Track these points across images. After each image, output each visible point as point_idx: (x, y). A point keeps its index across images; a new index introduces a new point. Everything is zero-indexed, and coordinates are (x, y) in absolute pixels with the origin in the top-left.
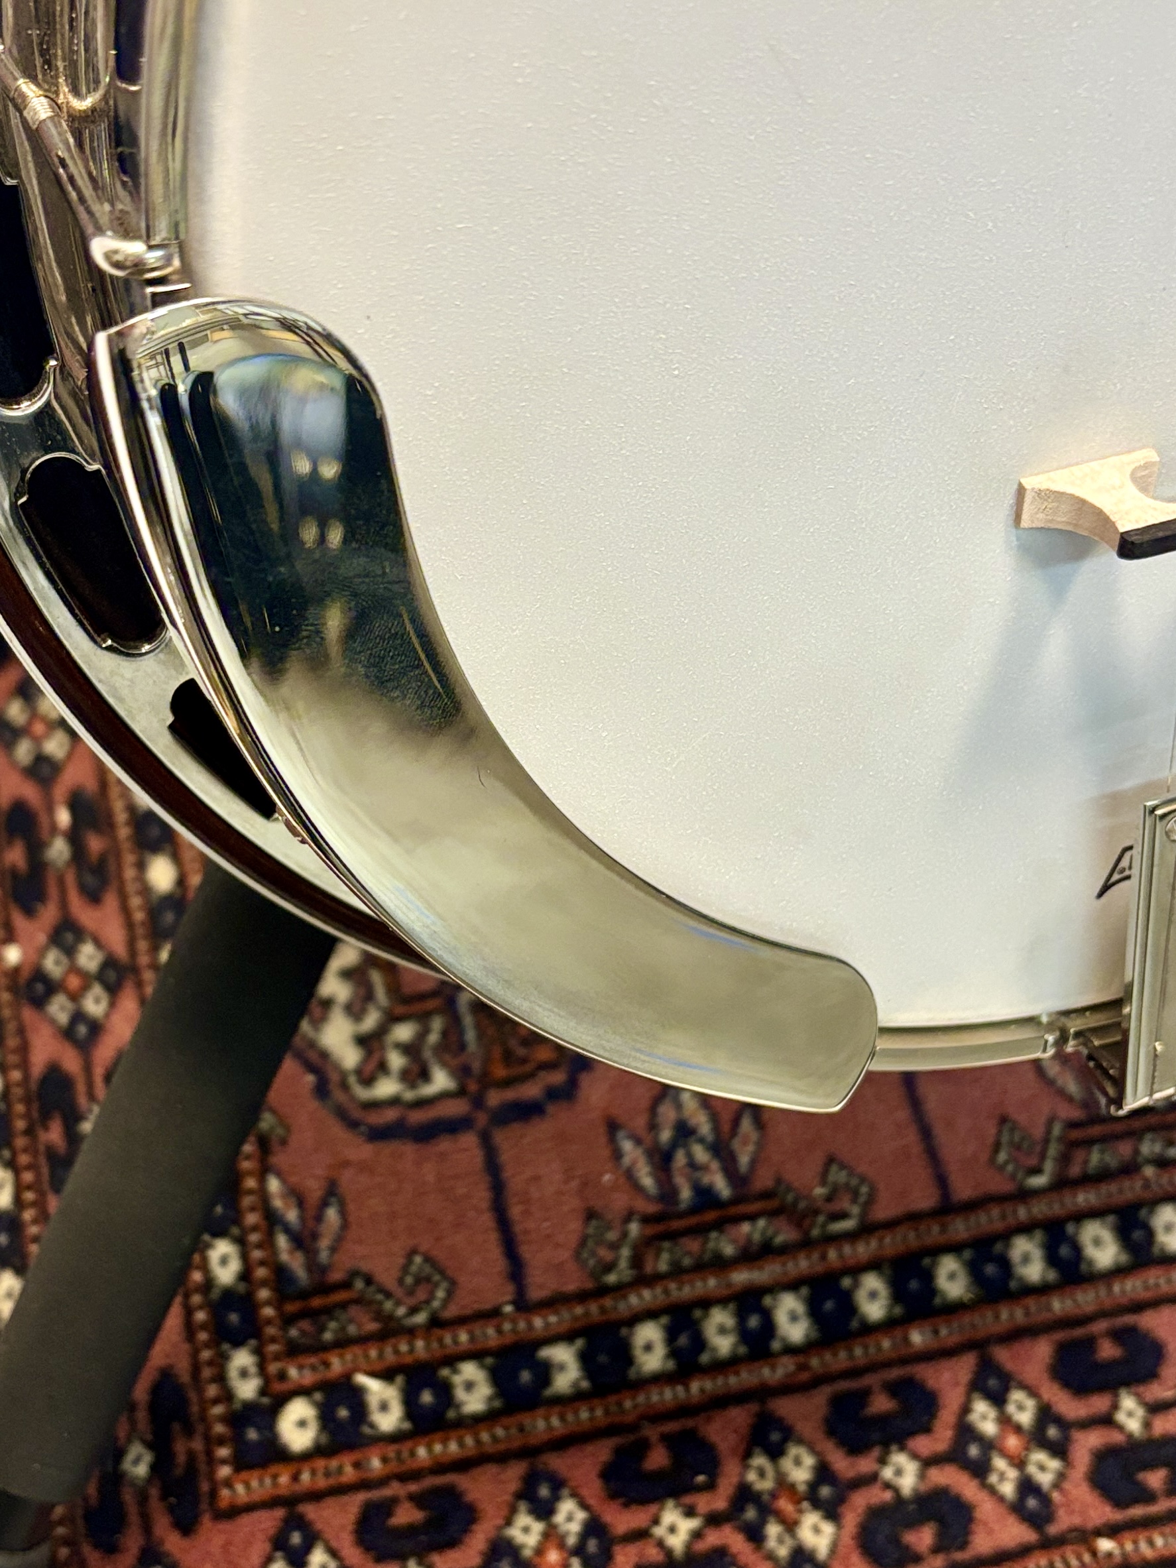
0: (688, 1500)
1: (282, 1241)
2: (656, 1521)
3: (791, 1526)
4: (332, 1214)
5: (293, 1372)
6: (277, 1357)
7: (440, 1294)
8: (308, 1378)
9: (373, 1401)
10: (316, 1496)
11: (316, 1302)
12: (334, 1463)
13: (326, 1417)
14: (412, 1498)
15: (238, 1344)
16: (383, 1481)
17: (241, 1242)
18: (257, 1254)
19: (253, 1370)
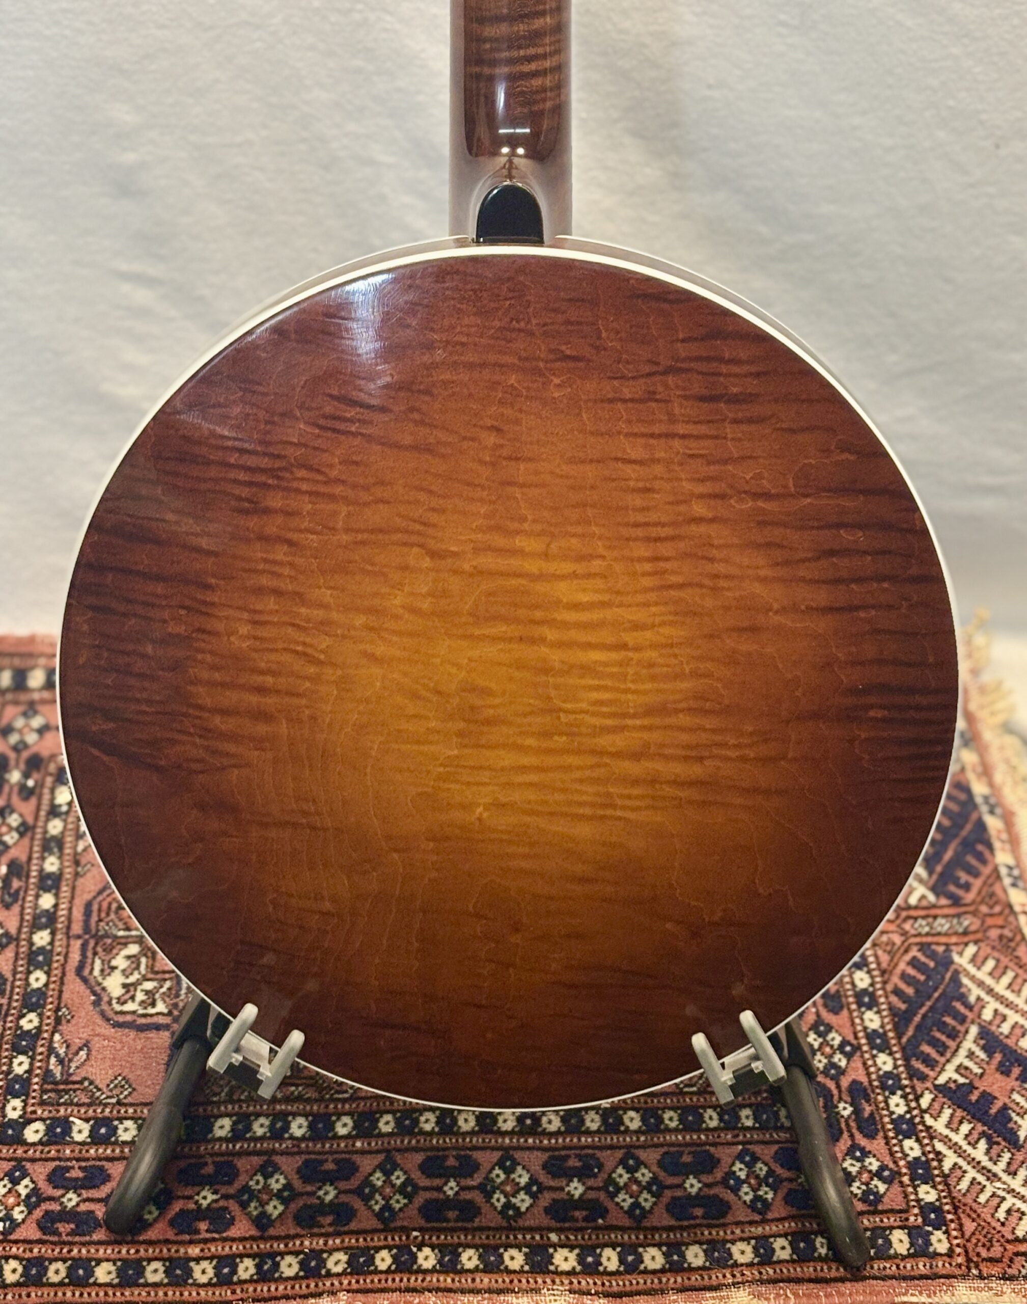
0: (216, 1187)
1: (53, 1060)
2: (198, 1194)
3: (263, 1204)
4: (83, 1054)
5: (39, 1112)
6: (33, 1105)
7: (126, 1093)
8: (46, 1114)
9: (75, 1129)
10: (33, 1160)
11: (62, 1087)
12: (47, 1149)
13: (49, 1130)
14: (80, 1168)
15: (16, 1096)
16: (69, 1159)
17: (32, 1058)
18: (39, 1064)
19: (20, 1108)
